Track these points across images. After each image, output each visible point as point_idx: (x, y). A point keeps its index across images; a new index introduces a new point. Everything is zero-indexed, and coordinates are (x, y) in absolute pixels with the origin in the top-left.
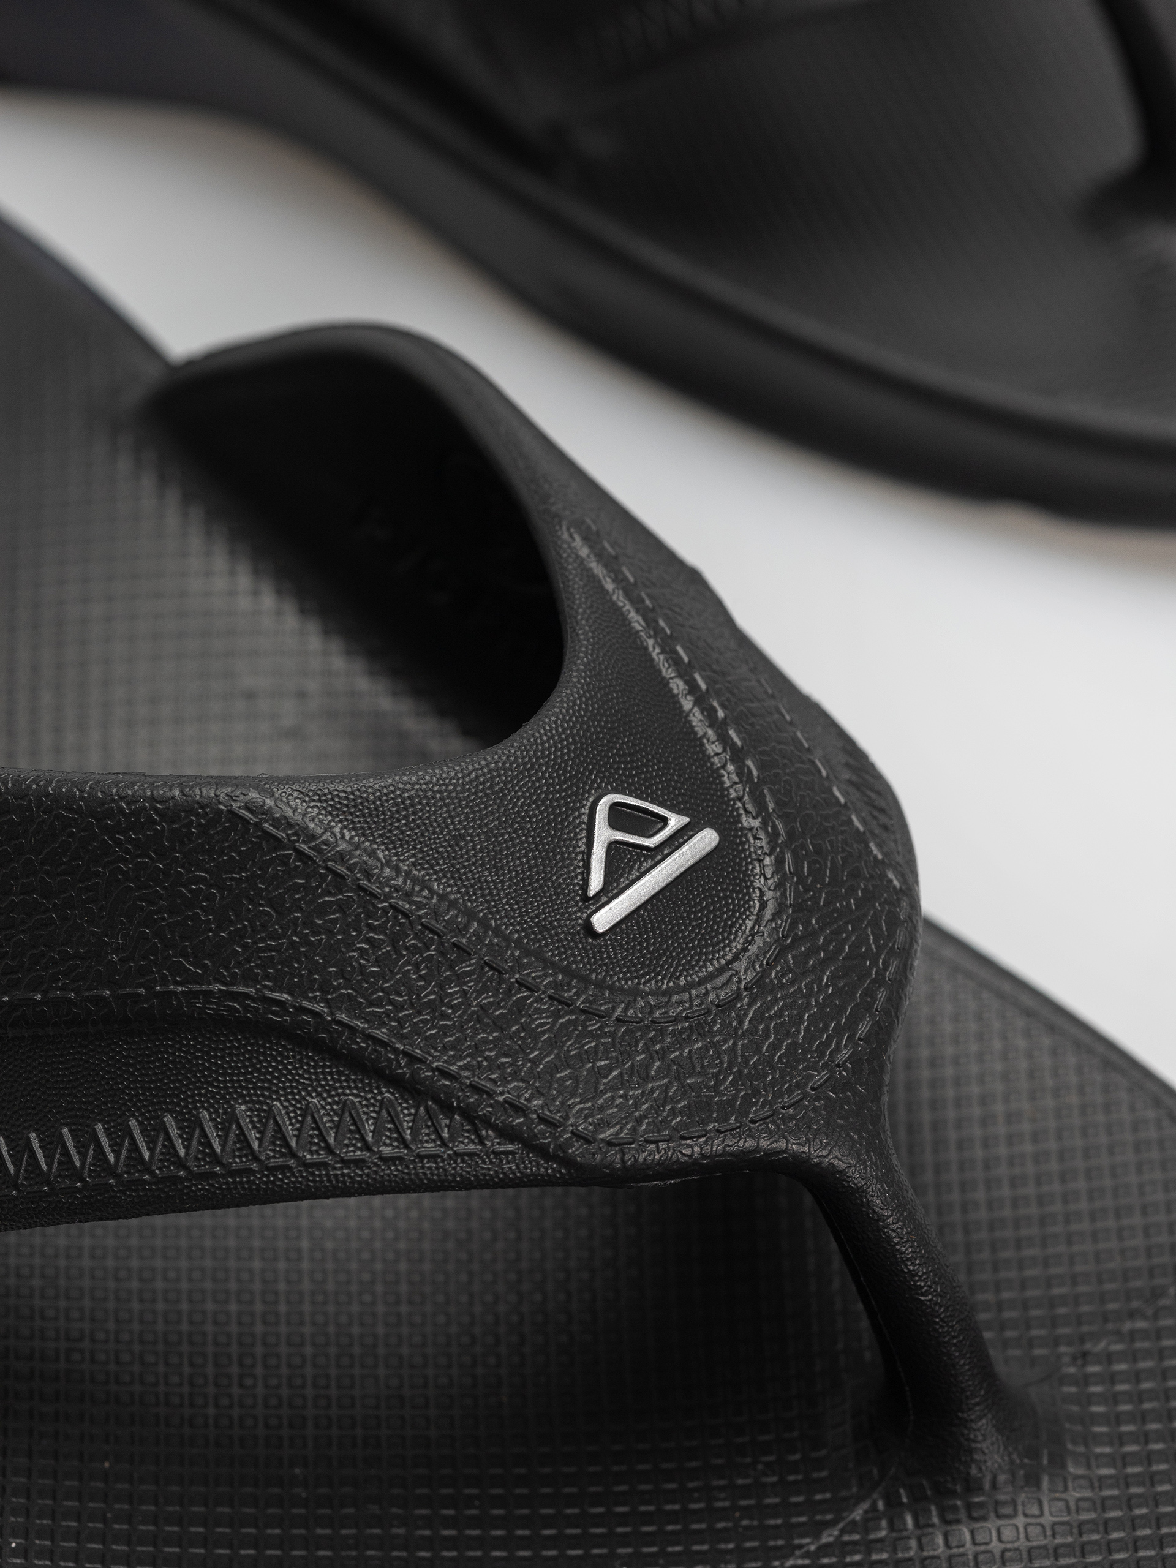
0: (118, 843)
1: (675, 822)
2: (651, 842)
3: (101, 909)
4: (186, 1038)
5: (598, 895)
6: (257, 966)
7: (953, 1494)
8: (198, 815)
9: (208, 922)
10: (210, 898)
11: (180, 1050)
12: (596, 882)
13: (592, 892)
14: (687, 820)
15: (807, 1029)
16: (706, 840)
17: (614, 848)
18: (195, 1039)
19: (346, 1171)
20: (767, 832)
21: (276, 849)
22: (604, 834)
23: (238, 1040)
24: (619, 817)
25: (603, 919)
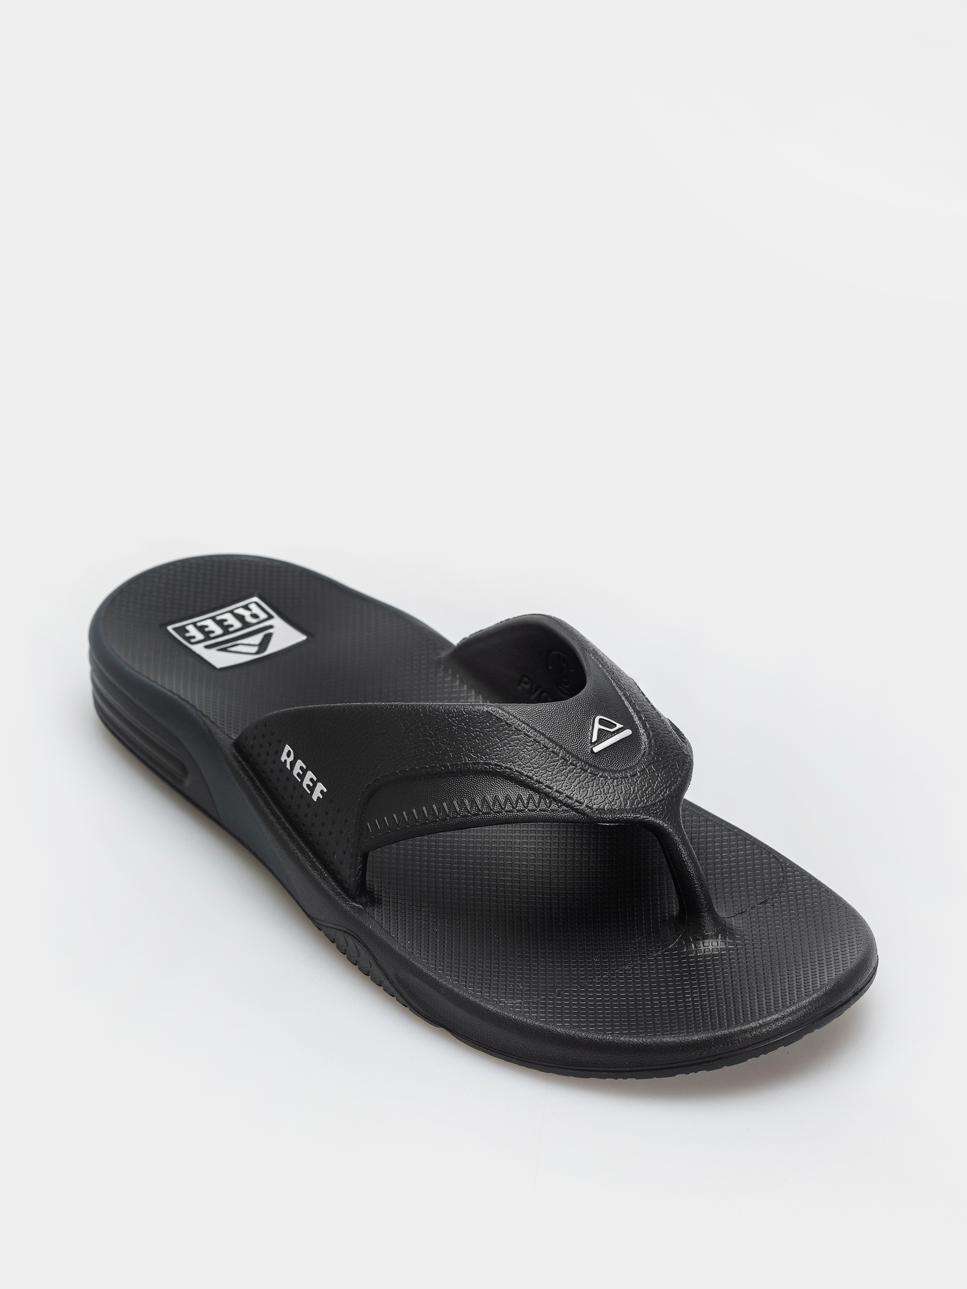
0: (453, 721)
1: (619, 726)
2: (612, 730)
3: (447, 740)
4: (471, 777)
5: (595, 742)
6: (493, 756)
7: (699, 939)
8: (477, 713)
9: (479, 743)
10: (479, 736)
11: (469, 781)
12: (594, 739)
13: (593, 741)
14: (622, 726)
15: (657, 785)
16: (628, 732)
17: (599, 730)
18: (474, 777)
19: (518, 814)
20: (646, 733)
21: (500, 722)
22: (597, 726)
23: (487, 777)
24: (601, 722)
25: (596, 749)
